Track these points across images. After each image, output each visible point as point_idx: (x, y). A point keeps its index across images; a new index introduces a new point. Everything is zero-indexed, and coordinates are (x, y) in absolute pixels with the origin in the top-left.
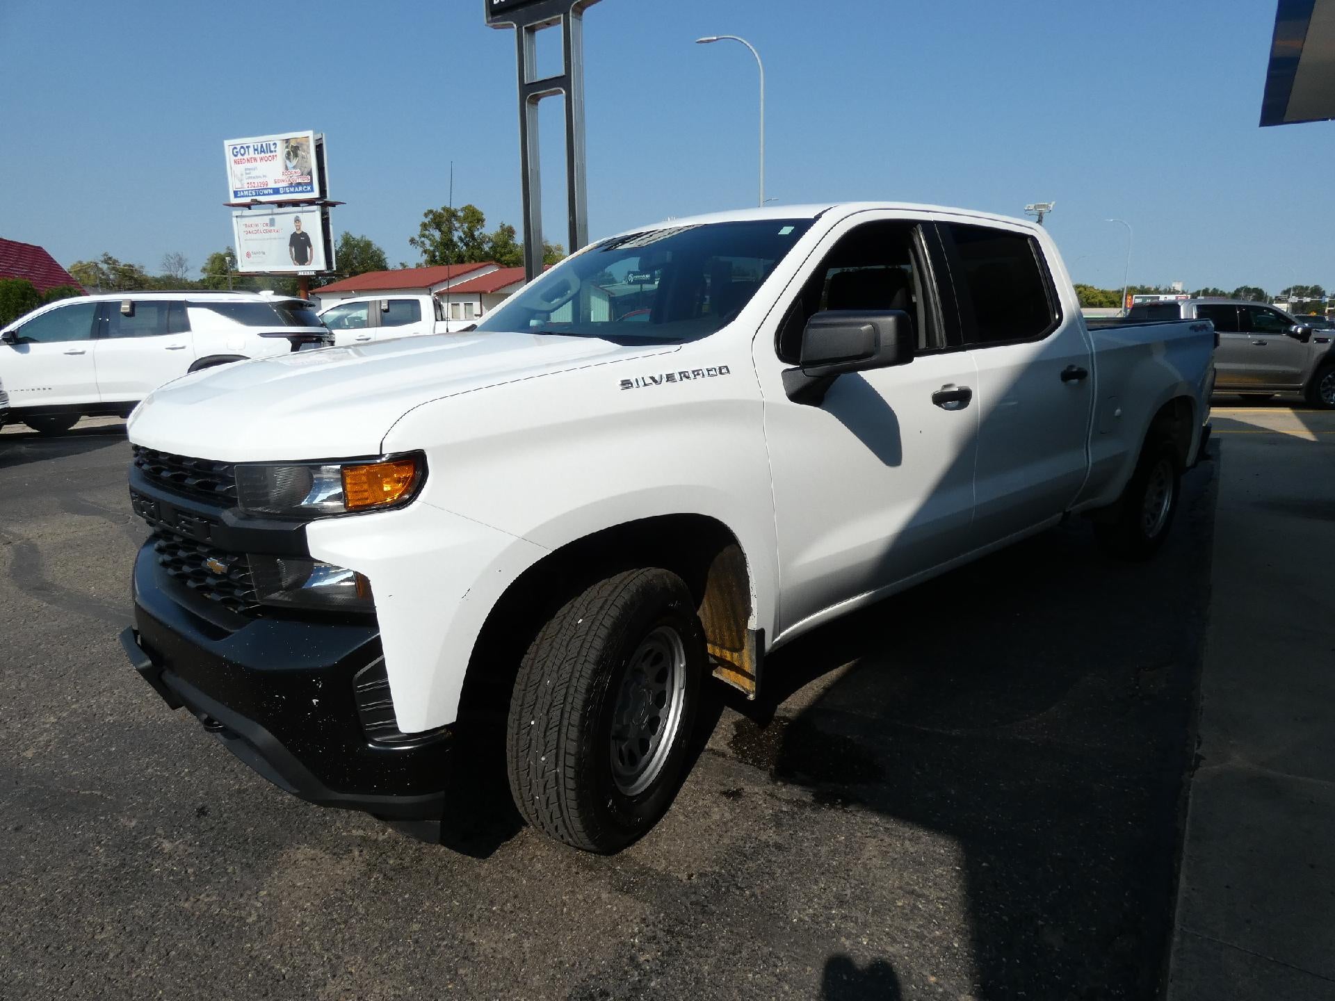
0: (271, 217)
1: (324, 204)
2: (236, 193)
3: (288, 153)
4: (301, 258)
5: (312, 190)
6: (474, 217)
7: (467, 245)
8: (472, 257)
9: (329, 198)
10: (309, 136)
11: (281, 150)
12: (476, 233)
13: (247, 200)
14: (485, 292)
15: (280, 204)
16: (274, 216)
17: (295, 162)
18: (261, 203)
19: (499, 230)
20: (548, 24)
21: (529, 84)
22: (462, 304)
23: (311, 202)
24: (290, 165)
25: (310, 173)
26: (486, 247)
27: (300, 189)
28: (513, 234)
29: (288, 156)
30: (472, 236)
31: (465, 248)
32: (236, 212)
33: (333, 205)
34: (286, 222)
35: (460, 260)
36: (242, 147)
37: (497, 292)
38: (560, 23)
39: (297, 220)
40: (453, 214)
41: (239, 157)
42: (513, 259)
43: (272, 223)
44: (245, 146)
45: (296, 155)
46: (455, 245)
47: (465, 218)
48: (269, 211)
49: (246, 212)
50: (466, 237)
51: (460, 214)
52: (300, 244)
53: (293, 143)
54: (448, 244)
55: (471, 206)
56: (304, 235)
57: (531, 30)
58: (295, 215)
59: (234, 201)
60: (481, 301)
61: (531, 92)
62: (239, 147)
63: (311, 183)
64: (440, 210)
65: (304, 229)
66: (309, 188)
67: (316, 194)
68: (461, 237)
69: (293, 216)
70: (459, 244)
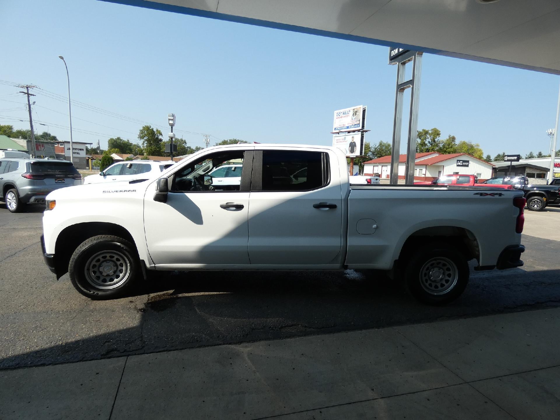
0: (344, 136)
1: (363, 131)
2: (335, 129)
3: (353, 114)
4: (352, 151)
5: (359, 126)
6: (436, 133)
7: (431, 145)
8: (433, 150)
9: (365, 129)
10: (360, 108)
11: (351, 113)
12: (436, 140)
13: (338, 131)
14: (428, 165)
15: (349, 132)
16: (346, 136)
17: (355, 117)
18: (342, 132)
19: (448, 138)
20: (409, 60)
21: (400, 84)
22: (418, 169)
23: (359, 131)
24: (353, 118)
25: (359, 121)
26: (441, 145)
27: (356, 126)
28: (455, 139)
29: (353, 115)
30: (434, 141)
31: (430, 146)
32: (334, 135)
33: (366, 131)
34: (349, 138)
35: (428, 150)
36: (339, 113)
37: (434, 165)
38: (412, 60)
39: (353, 137)
40: (426, 132)
41: (338, 117)
42: (452, 150)
43: (345, 138)
44: (340, 112)
45: (356, 114)
46: (426, 145)
47: (432, 133)
48: (344, 135)
49: (337, 135)
50: (432, 141)
51: (430, 132)
52: (352, 146)
53: (356, 110)
54: (423, 144)
55: (435, 128)
56: (354, 143)
57: (404, 64)
58: (352, 136)
59: (334, 131)
60: (426, 168)
61: (401, 88)
62: (338, 113)
63: (359, 124)
64: (421, 131)
65: (355, 141)
66: (358, 126)
67: (360, 128)
68: (429, 141)
69: (351, 136)
70: (428, 144)
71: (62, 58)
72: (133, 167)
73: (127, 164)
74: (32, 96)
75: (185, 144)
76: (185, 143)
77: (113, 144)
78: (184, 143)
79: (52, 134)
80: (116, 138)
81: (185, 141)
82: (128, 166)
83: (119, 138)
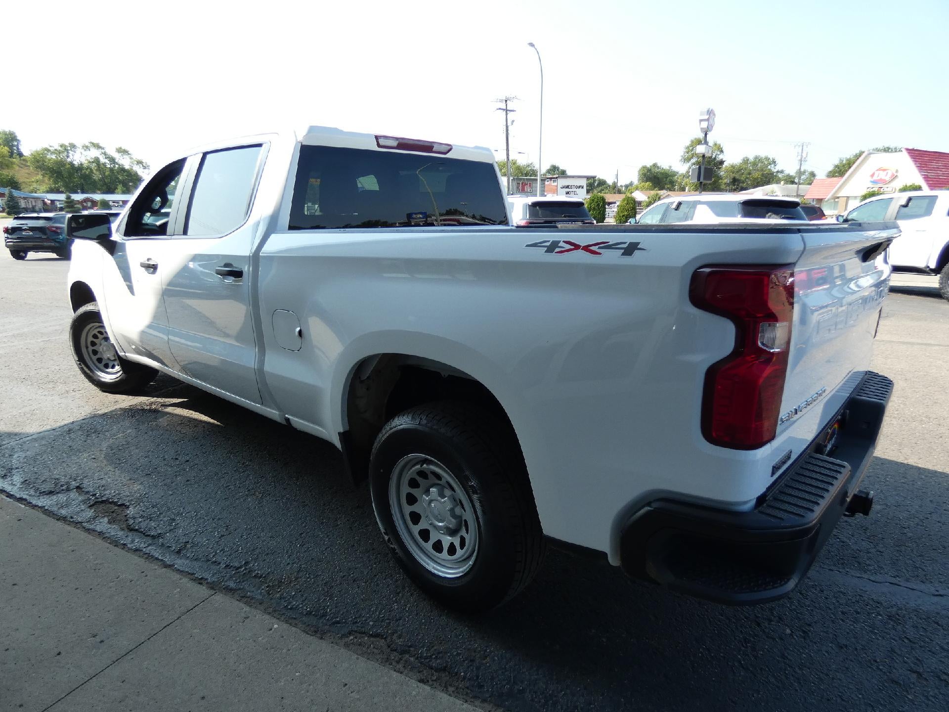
71: (532, 45)
72: (682, 207)
73: (672, 203)
74: (512, 112)
75: (773, 166)
76: (774, 162)
77: (645, 175)
78: (770, 164)
79: (561, 168)
80: (651, 164)
81: (773, 160)
82: (674, 206)
83: (655, 165)
